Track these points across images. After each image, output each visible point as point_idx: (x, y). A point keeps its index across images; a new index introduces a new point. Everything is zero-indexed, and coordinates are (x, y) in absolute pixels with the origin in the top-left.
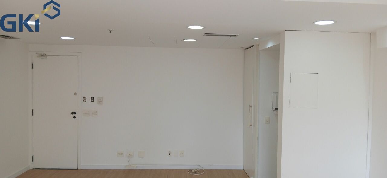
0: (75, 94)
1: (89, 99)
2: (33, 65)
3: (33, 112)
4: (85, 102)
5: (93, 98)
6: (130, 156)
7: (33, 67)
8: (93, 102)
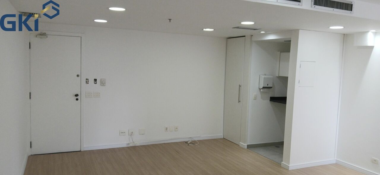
0: (78, 76)
1: (91, 81)
2: (31, 44)
3: (30, 96)
4: (88, 83)
5: (95, 80)
6: (132, 134)
7: (31, 47)
8: (96, 83)
